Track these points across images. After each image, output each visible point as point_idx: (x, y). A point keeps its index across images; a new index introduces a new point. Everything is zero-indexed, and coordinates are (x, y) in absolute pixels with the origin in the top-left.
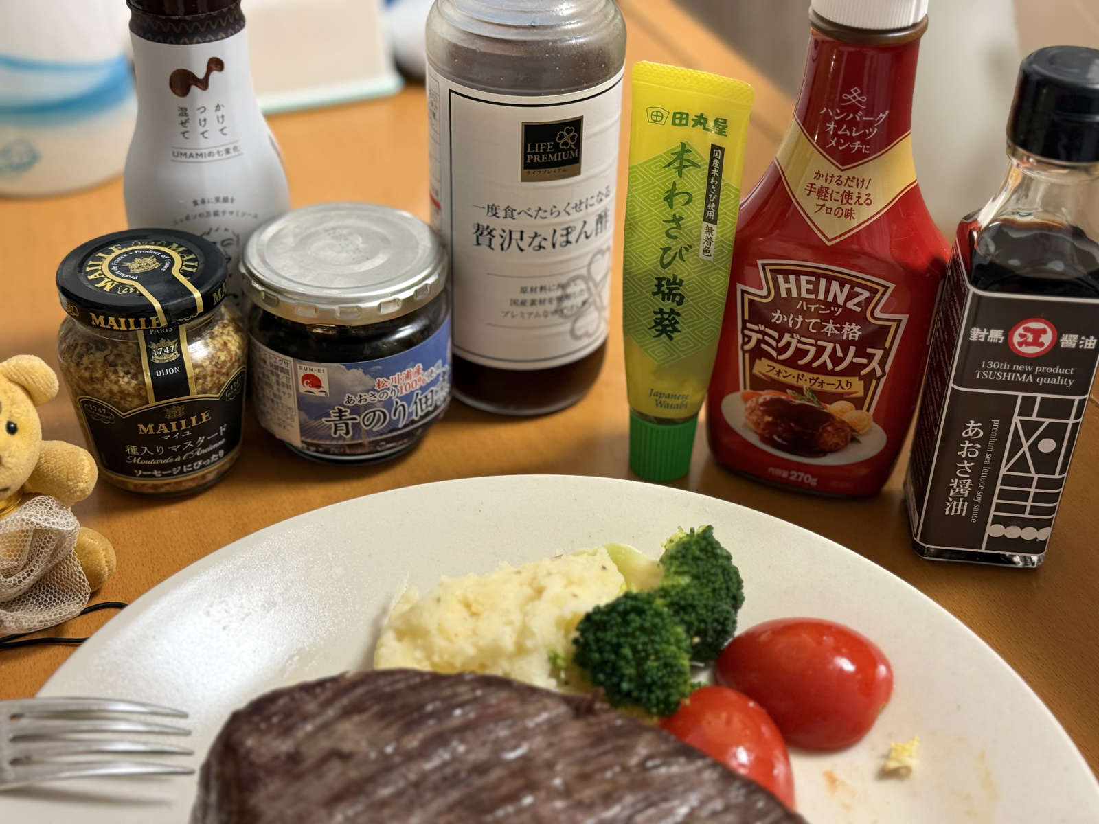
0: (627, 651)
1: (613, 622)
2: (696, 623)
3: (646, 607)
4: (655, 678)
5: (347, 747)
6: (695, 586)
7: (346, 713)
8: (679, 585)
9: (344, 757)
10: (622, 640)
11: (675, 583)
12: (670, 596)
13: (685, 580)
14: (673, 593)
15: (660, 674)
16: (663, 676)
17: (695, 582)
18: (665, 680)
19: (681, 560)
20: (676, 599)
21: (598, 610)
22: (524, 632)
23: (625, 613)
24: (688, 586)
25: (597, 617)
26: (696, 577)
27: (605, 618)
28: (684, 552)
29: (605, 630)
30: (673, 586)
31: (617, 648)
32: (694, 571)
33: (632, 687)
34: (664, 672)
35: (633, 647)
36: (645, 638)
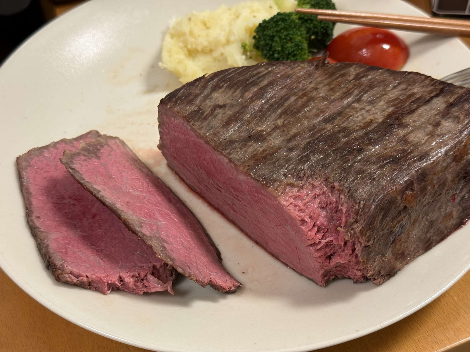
0: (277, 39)
1: (271, 26)
2: (312, 29)
3: (287, 18)
4: (290, 51)
10: (275, 34)
15: (292, 50)
18: (295, 52)
20: (302, 16)
21: (264, 21)
22: (230, 33)
23: (277, 21)
25: (263, 25)
27: (267, 25)
29: (267, 30)
31: (272, 38)
33: (279, 56)
34: (295, 48)
35: (280, 38)
36: (286, 33)
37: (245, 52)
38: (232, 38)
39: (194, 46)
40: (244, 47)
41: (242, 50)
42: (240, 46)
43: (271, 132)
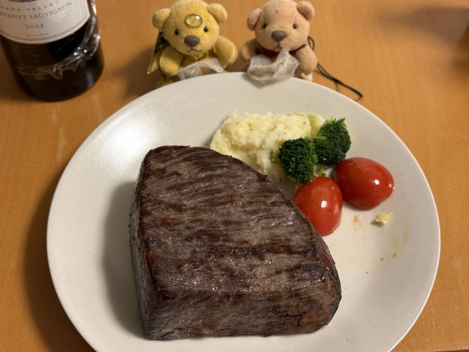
0: (294, 159)
1: (292, 147)
2: (325, 154)
3: (305, 145)
4: (301, 171)
5: (180, 172)
6: (328, 141)
7: (185, 160)
8: (321, 139)
9: (179, 175)
10: (293, 155)
11: (320, 138)
12: (317, 143)
13: (324, 138)
14: (318, 142)
15: (303, 170)
16: (304, 170)
17: (328, 139)
18: (304, 172)
19: (325, 130)
20: (319, 144)
21: (289, 141)
22: (263, 142)
23: (297, 145)
24: (325, 140)
25: (288, 144)
26: (329, 138)
27: (291, 145)
28: (327, 128)
29: (289, 149)
30: (319, 139)
31: (291, 157)
32: (328, 136)
33: (292, 171)
34: (305, 169)
35: (296, 158)
36: (301, 156)
37: (271, 158)
38: (264, 146)
39: (236, 143)
40: (272, 153)
41: (269, 155)
42: (269, 152)
43: (188, 209)
